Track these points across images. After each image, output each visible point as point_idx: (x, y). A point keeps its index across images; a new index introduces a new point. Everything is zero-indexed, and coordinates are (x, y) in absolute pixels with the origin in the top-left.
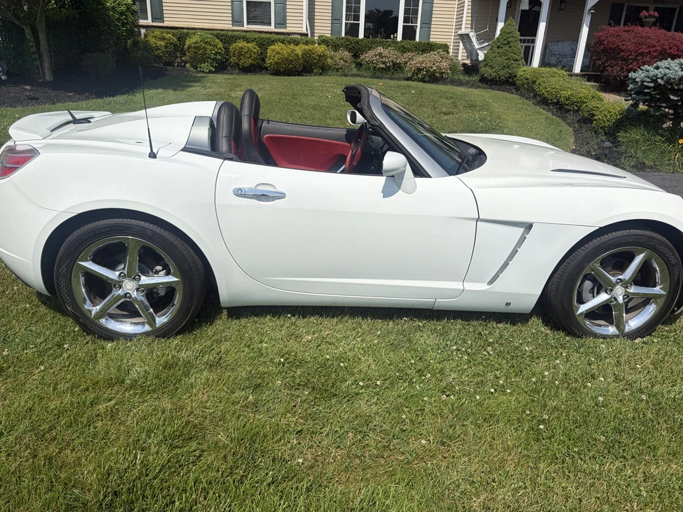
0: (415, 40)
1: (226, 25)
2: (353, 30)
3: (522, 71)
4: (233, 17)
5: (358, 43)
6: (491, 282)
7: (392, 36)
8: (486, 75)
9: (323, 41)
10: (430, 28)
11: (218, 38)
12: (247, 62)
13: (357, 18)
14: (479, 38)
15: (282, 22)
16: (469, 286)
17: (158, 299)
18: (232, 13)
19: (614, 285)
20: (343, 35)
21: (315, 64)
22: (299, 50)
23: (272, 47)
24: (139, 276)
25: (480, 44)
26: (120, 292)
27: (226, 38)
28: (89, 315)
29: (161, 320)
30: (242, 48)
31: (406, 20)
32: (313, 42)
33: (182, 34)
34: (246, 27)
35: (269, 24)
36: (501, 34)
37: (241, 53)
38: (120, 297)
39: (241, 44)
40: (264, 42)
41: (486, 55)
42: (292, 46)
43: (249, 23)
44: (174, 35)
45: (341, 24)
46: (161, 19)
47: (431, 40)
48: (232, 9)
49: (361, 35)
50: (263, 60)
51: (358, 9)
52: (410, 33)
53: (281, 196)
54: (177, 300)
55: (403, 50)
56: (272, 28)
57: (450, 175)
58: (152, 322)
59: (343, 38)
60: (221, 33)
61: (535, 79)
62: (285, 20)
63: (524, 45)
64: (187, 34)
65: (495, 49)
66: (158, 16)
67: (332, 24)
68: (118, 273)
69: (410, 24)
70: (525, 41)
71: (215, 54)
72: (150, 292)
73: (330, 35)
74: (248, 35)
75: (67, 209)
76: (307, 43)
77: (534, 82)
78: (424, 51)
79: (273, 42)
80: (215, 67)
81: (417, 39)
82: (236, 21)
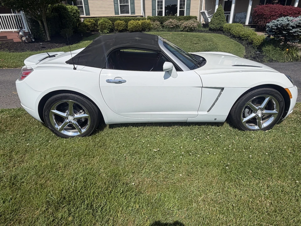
0: (184, 15)
1: (113, 15)
2: (160, 13)
3: (225, 25)
4: (115, 11)
5: (162, 18)
6: (208, 111)
7: (175, 14)
8: (211, 28)
9: (149, 18)
10: (190, 10)
11: (110, 20)
12: (121, 28)
13: (162, 8)
14: (208, 13)
15: (133, 12)
16: (200, 113)
17: (82, 123)
18: (115, 10)
19: (257, 110)
20: (157, 15)
21: (146, 27)
22: (140, 22)
23: (130, 22)
24: (74, 115)
25: (209, 16)
26: (68, 121)
27: (113, 19)
28: (57, 129)
29: (83, 131)
30: (119, 23)
31: (180, 8)
32: (145, 19)
33: (96, 19)
34: (120, 15)
35: (129, 13)
36: (217, 11)
37: (118, 25)
38: (68, 123)
39: (118, 21)
40: (127, 20)
41: (211, 20)
42: (137, 21)
43: (121, 13)
44: (94, 20)
45: (156, 11)
46: (89, 14)
47: (190, 15)
48: (115, 9)
49: (164, 15)
50: (127, 27)
51: (162, 5)
52: (182, 13)
53: (125, 81)
54: (89, 123)
55: (179, 19)
56: (130, 15)
57: (191, 70)
58: (80, 131)
59: (156, 17)
60: (111, 18)
61: (230, 28)
62: (134, 11)
63: (226, 15)
64: (99, 19)
65: (215, 17)
66: (88, 13)
67: (152, 11)
68: (66, 114)
69: (182, 9)
70: (226, 13)
71: (109, 26)
72: (79, 120)
73: (152, 16)
74: (121, 18)
75: (45, 91)
76: (143, 20)
77: (230, 29)
78: (187, 20)
79: (130, 20)
80: (109, 31)
81: (185, 15)
82: (116, 13)
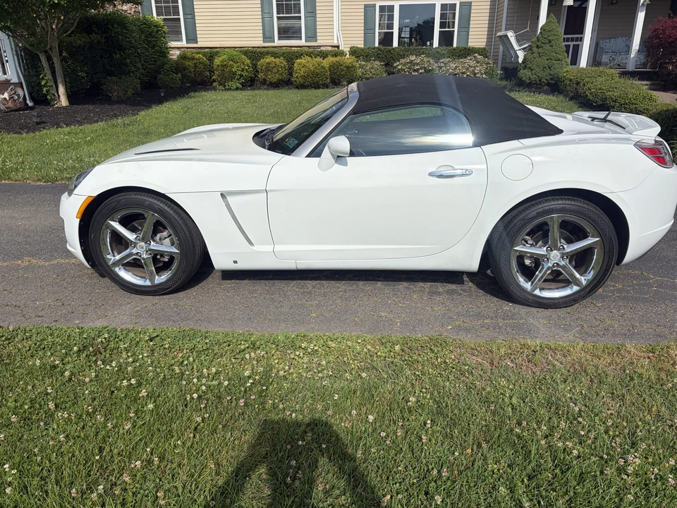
0: (452, 45)
1: (257, 41)
2: (387, 39)
3: (566, 71)
4: (264, 33)
5: (389, 51)
7: (428, 43)
8: (524, 78)
9: (354, 52)
10: (468, 32)
11: (246, 55)
12: (273, 77)
13: (390, 26)
14: (519, 40)
15: (312, 36)
18: (264, 30)
20: (377, 45)
21: (344, 76)
22: (326, 63)
23: (299, 61)
25: (520, 45)
27: (254, 54)
30: (269, 63)
31: (442, 25)
32: (342, 54)
33: (212, 53)
34: (277, 42)
35: (300, 38)
36: (541, 33)
37: (268, 68)
39: (269, 59)
40: (291, 56)
41: (525, 56)
42: (319, 59)
43: (280, 38)
44: (204, 54)
45: (374, 33)
46: (195, 40)
47: (469, 44)
48: (263, 26)
49: (395, 44)
50: (291, 74)
51: (391, 18)
52: (446, 38)
55: (437, 56)
56: (303, 42)
59: (375, 48)
61: (579, 80)
62: (316, 33)
63: (571, 44)
64: (217, 52)
65: (535, 49)
66: (193, 37)
67: (365, 34)
69: (447, 29)
70: (572, 40)
71: (241, 71)
73: (362, 46)
74: (277, 50)
76: (335, 55)
77: (578, 83)
78: (460, 57)
79: (300, 55)
80: (242, 84)
81: (455, 45)
82: (267, 37)
